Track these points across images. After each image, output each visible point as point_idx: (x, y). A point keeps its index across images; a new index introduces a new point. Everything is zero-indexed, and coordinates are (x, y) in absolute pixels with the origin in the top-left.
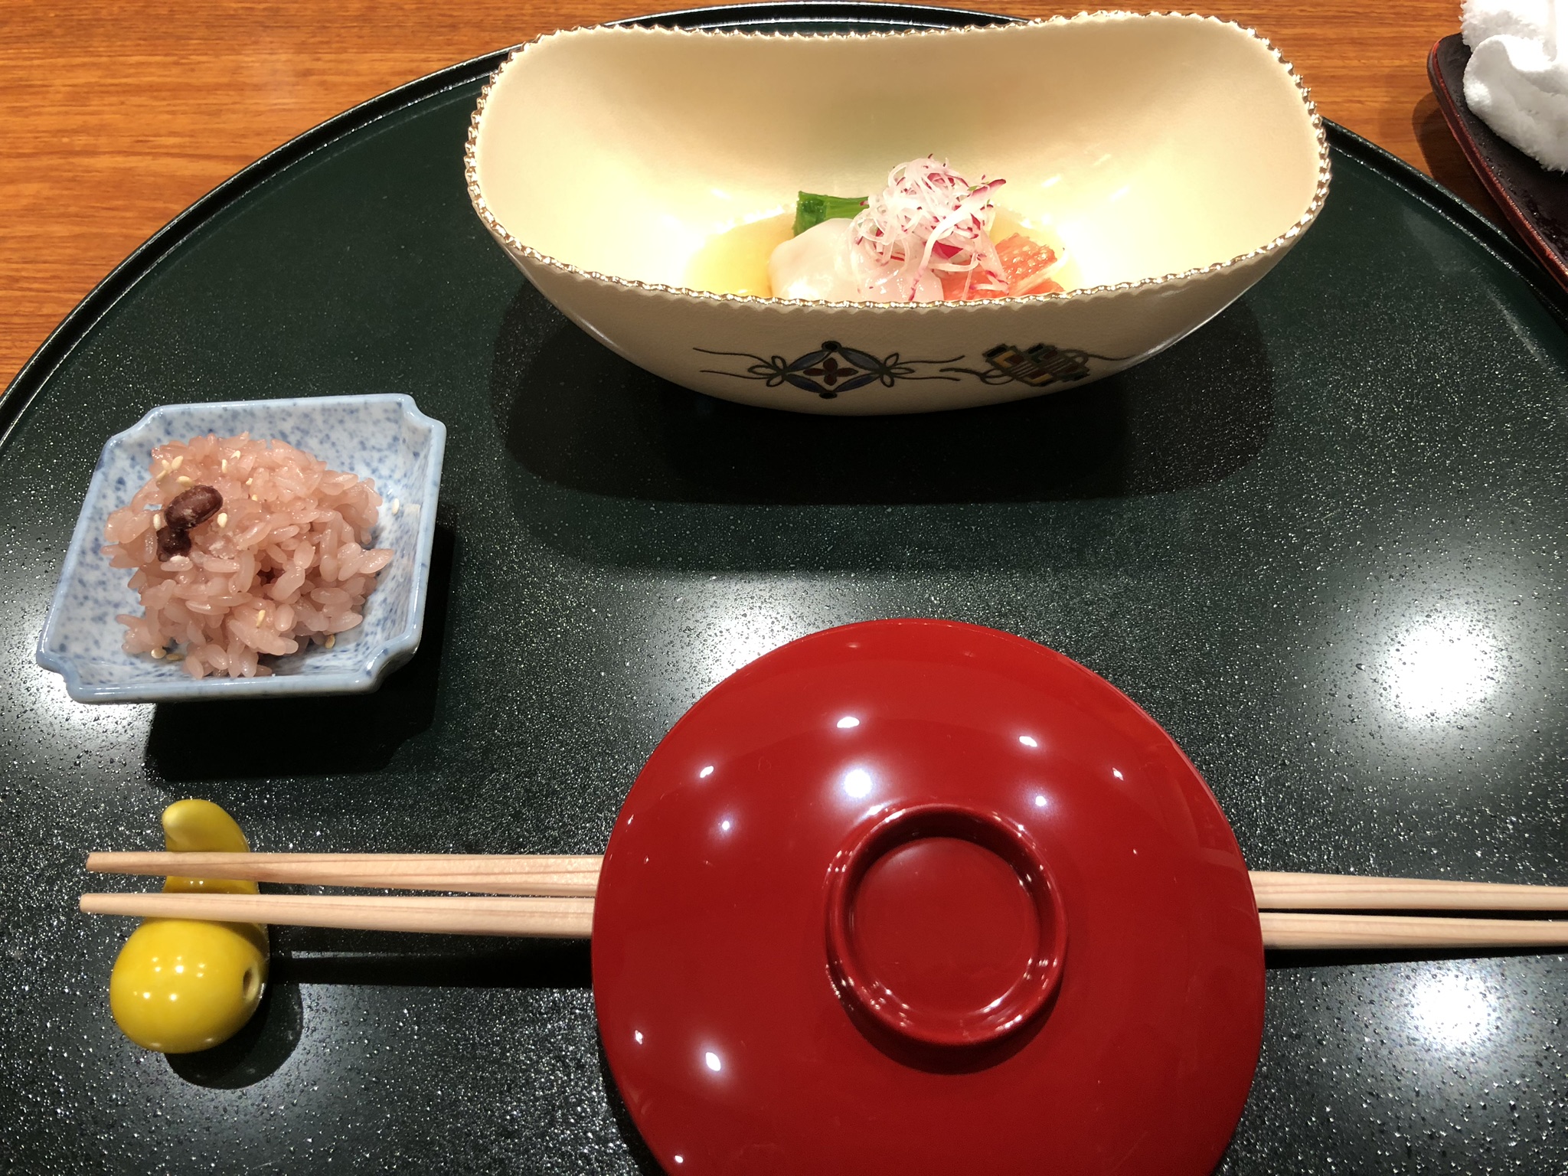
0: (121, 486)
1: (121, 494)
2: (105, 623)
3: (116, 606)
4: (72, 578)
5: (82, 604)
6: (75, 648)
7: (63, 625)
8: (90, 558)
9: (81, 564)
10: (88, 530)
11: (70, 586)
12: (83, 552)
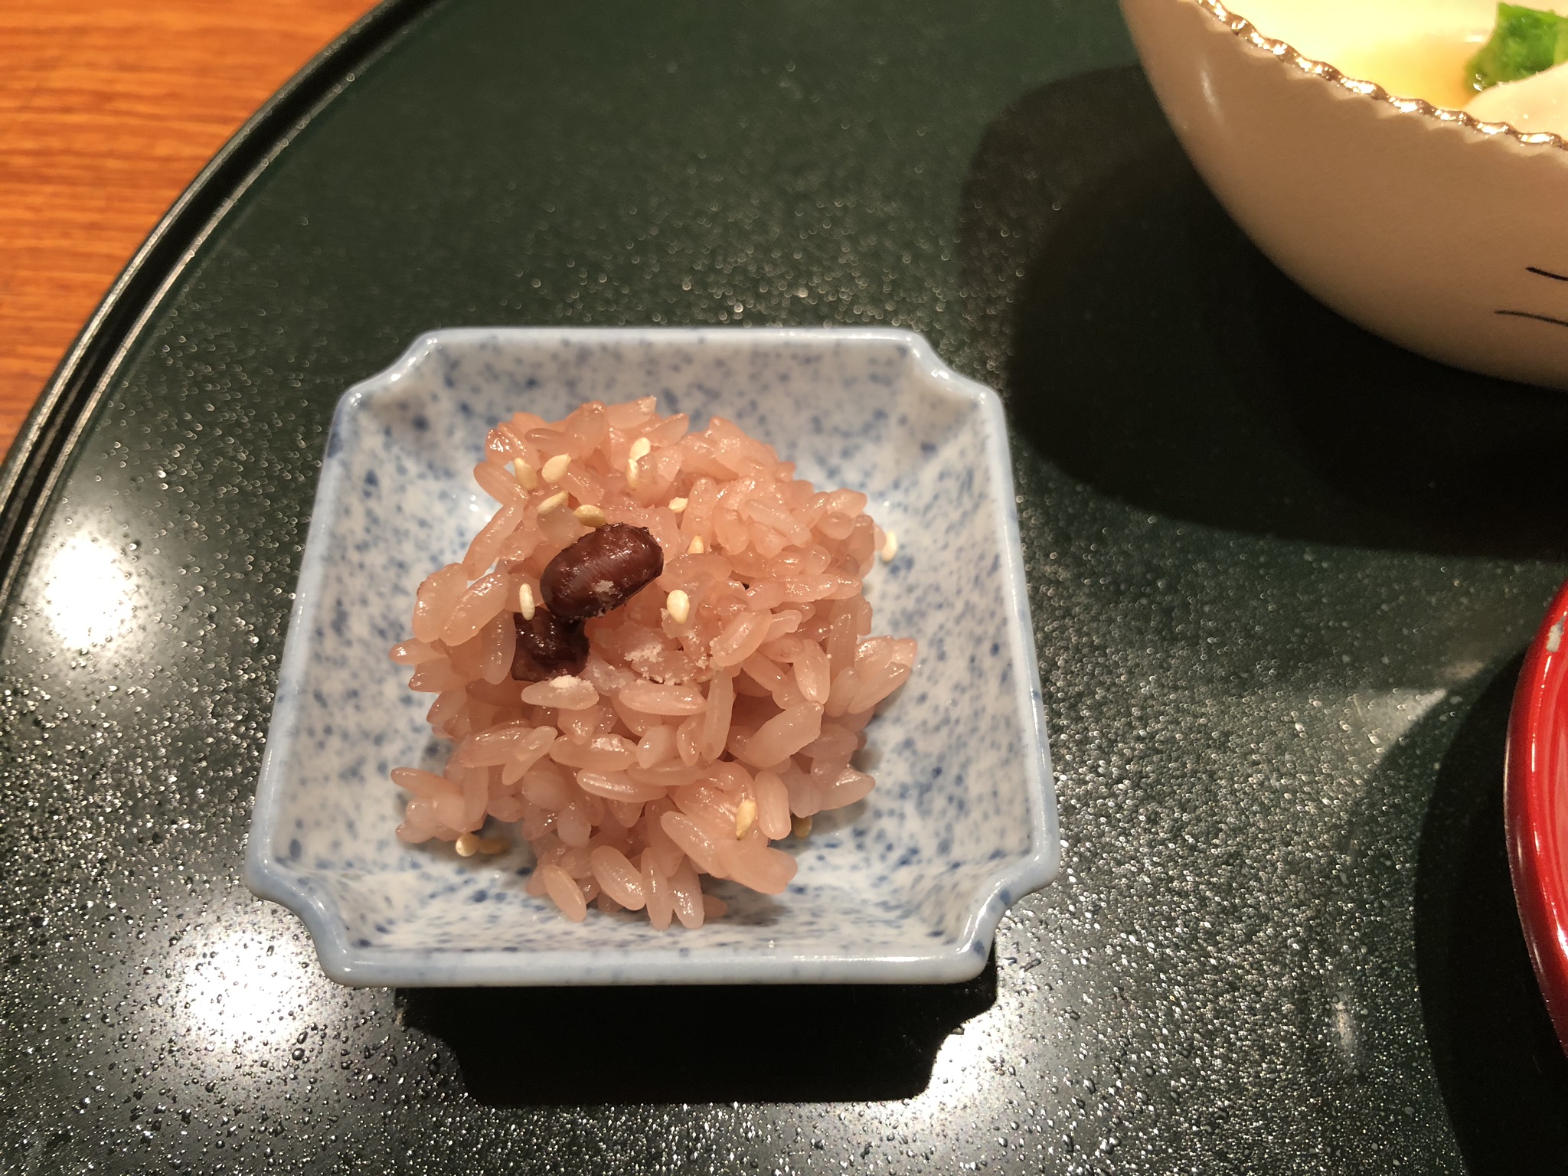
0: (371, 489)
1: (372, 504)
2: (362, 779)
3: (379, 740)
4: (303, 691)
5: (321, 745)
6: (316, 845)
7: (294, 798)
8: (330, 643)
9: (317, 657)
10: (324, 585)
11: (302, 708)
12: (319, 633)
